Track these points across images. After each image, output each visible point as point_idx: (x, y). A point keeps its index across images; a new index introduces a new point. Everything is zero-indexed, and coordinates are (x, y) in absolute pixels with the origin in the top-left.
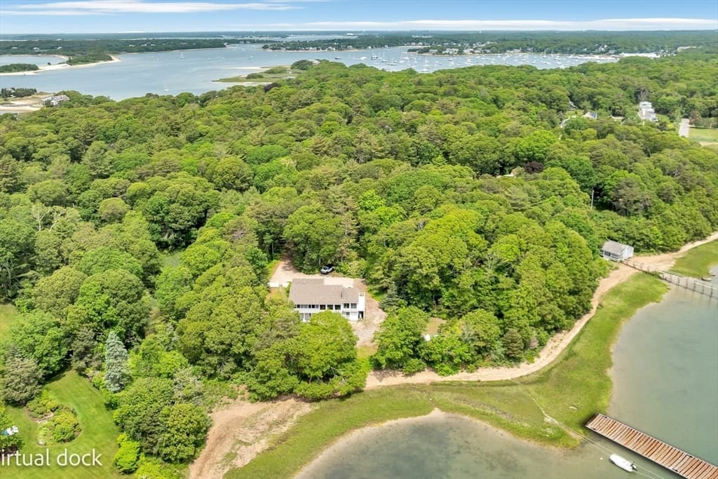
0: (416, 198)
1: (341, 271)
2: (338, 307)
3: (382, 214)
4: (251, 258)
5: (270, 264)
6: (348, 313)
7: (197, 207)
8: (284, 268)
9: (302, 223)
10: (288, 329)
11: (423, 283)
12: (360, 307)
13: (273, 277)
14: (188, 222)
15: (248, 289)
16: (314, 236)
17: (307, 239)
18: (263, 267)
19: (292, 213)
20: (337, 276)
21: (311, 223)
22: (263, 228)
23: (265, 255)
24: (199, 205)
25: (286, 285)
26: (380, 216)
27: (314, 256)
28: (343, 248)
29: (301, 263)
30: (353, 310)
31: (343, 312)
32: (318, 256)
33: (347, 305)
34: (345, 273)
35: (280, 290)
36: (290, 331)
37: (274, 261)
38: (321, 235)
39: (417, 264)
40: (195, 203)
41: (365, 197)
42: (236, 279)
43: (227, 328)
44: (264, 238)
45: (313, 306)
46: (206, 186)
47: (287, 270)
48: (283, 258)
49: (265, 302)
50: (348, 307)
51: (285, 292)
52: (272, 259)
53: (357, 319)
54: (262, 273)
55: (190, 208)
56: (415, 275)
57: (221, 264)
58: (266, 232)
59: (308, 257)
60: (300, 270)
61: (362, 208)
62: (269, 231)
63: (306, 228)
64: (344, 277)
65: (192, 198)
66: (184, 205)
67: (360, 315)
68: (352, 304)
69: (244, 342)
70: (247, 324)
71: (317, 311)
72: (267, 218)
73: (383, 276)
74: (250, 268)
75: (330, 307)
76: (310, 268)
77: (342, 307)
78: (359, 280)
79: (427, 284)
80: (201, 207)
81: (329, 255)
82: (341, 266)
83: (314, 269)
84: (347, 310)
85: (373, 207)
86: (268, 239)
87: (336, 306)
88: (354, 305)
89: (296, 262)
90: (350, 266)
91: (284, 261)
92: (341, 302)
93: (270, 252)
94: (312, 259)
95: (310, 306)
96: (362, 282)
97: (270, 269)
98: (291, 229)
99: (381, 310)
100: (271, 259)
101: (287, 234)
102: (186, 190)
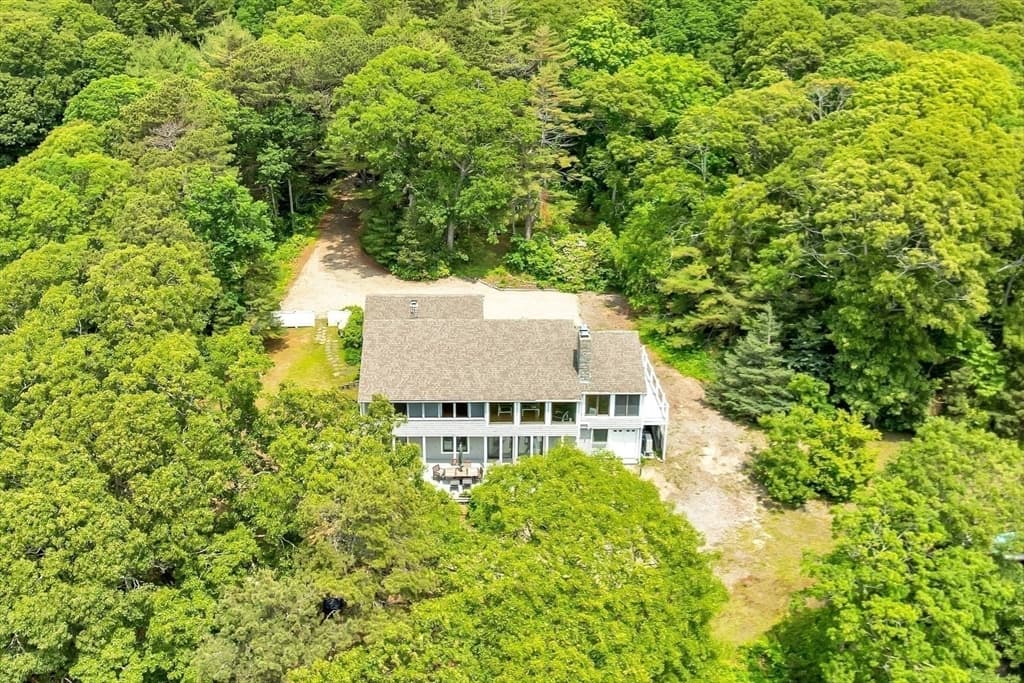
0: (751, 36)
1: (529, 269)
2: (564, 411)
3: (658, 75)
4: (206, 217)
5: (284, 248)
6: (601, 435)
7: (56, 78)
8: (328, 259)
9: (393, 100)
10: (378, 564)
11: (919, 307)
12: (651, 411)
13: (293, 290)
14: (27, 122)
15: (179, 346)
16: (441, 143)
17: (412, 154)
18: (252, 252)
19: (353, 69)
20: (515, 286)
21: (424, 101)
22: (256, 124)
23: (262, 205)
24: (62, 73)
25: (341, 320)
26: (650, 81)
27: (437, 216)
28: (535, 187)
29: (391, 243)
30: (626, 421)
31: (584, 431)
32: (451, 217)
33: (598, 403)
34: (542, 275)
35: (321, 338)
36: (386, 572)
37: (296, 237)
38: (461, 140)
39: (903, 230)
40: (48, 64)
41: (586, 30)
42: (128, 300)
43: (53, 561)
44: (261, 158)
45: (462, 410)
46: (88, 24)
47: (336, 267)
48: (324, 230)
49: (261, 404)
50: (604, 410)
51: (338, 343)
52: (289, 232)
53: (637, 454)
54: (252, 273)
55: (34, 81)
56: (886, 275)
57: (84, 239)
58: (264, 136)
59: (414, 221)
60: (384, 267)
61: (581, 63)
62: (277, 137)
63: (409, 115)
64: (539, 287)
65: (39, 52)
66: (16, 72)
67: (649, 442)
68: (620, 399)
69: (141, 629)
70: (161, 531)
71: (480, 428)
72: (270, 89)
73: (709, 284)
74: (193, 251)
75: (532, 412)
76: (420, 257)
77: (581, 409)
78: (596, 299)
79: (936, 311)
80: (69, 78)
81: (492, 209)
82: (526, 253)
83: (435, 264)
84: (598, 421)
85: (614, 60)
86: (273, 161)
87: (555, 406)
88: (629, 403)
89: (370, 237)
90: (561, 250)
91: (329, 239)
92: (576, 390)
93: (284, 208)
94: (430, 228)
95: (447, 409)
96: (609, 305)
97: (282, 265)
98: (353, 120)
99: (714, 417)
100: (283, 232)
101: (339, 136)
102: (21, 25)
